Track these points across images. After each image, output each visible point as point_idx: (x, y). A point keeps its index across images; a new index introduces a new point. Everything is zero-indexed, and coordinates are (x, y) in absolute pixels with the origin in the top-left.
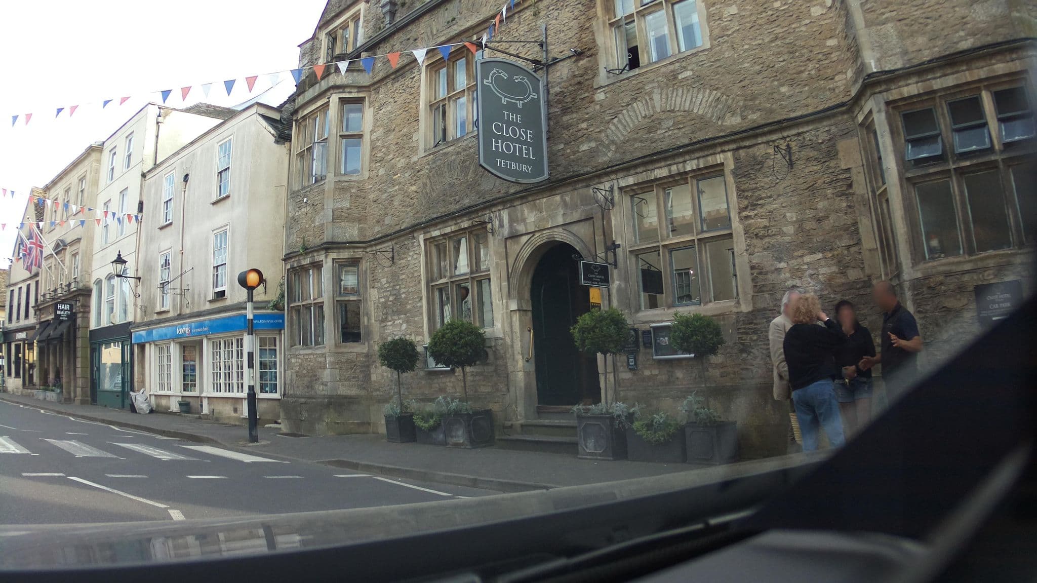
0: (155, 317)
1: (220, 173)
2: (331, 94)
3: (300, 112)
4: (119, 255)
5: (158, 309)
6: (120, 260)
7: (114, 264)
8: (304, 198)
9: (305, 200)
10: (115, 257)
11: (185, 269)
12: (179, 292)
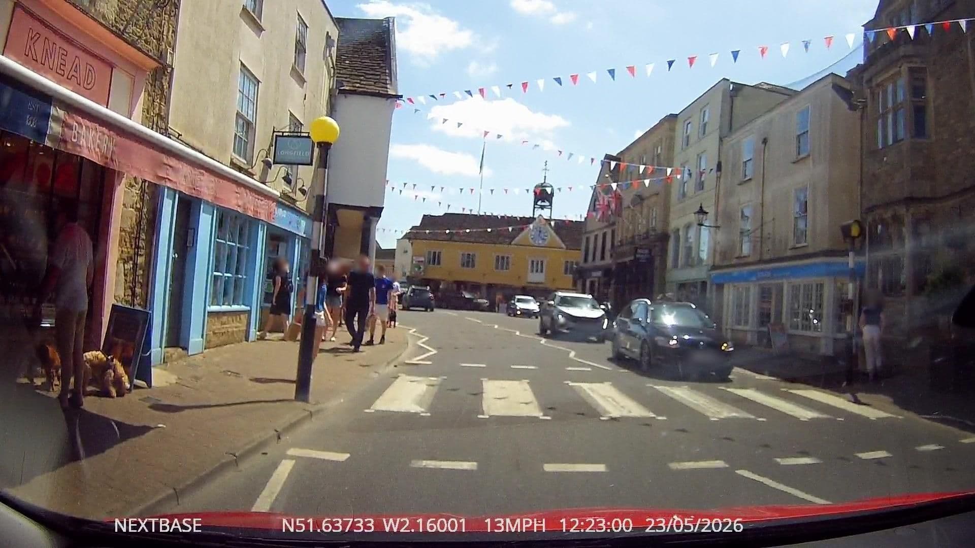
0: (734, 261)
1: (799, 136)
2: (902, 64)
3: (874, 80)
4: (701, 207)
5: (737, 255)
6: (701, 211)
7: (697, 215)
8: (884, 157)
9: (885, 159)
10: (698, 209)
11: (766, 219)
12: (759, 239)
